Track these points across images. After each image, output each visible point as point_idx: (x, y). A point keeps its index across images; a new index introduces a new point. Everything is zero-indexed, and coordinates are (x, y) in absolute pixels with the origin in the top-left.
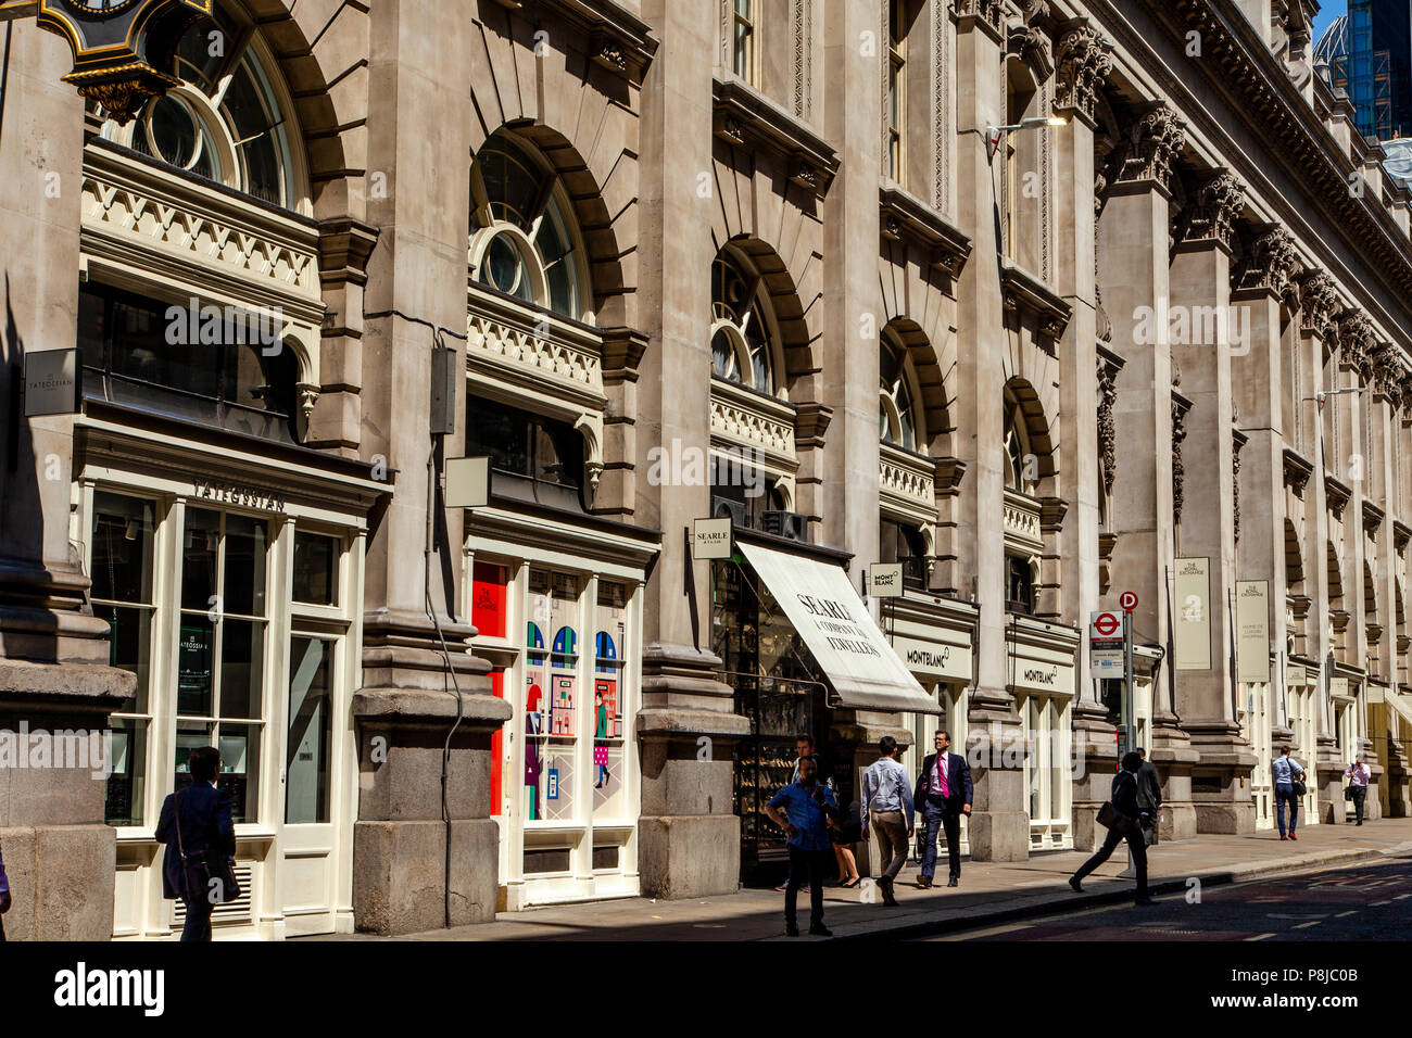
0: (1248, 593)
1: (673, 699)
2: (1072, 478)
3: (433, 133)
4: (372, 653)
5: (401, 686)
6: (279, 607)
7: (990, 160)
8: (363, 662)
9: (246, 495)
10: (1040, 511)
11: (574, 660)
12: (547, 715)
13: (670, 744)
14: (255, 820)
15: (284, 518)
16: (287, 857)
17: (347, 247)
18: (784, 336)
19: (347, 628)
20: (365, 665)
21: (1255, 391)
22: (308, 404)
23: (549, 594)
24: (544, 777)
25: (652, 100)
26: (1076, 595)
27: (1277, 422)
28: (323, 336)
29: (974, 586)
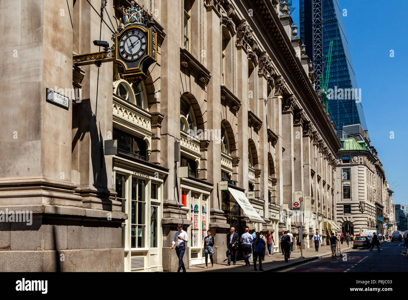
0: (307, 199)
1: (217, 220)
2: (278, 174)
3: (174, 94)
4: (165, 210)
5: (172, 217)
6: (148, 199)
7: (265, 105)
8: (163, 212)
9: (143, 174)
10: (272, 181)
11: (198, 212)
12: (193, 224)
13: (216, 230)
14: (144, 247)
15: (149, 180)
16: (151, 255)
17: (158, 119)
18: (230, 142)
19: (160, 204)
20: (164, 212)
21: (306, 156)
22: (149, 154)
23: (194, 197)
24: (193, 237)
25: (210, 89)
26: (279, 199)
27: (310, 163)
28: (152, 139)
29: (263, 197)
